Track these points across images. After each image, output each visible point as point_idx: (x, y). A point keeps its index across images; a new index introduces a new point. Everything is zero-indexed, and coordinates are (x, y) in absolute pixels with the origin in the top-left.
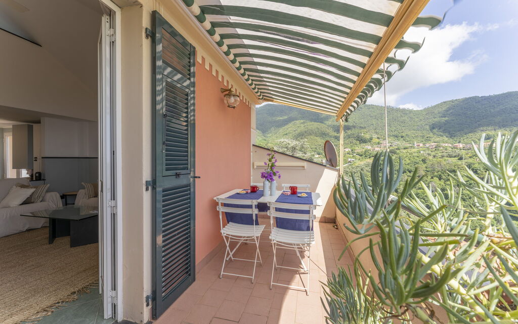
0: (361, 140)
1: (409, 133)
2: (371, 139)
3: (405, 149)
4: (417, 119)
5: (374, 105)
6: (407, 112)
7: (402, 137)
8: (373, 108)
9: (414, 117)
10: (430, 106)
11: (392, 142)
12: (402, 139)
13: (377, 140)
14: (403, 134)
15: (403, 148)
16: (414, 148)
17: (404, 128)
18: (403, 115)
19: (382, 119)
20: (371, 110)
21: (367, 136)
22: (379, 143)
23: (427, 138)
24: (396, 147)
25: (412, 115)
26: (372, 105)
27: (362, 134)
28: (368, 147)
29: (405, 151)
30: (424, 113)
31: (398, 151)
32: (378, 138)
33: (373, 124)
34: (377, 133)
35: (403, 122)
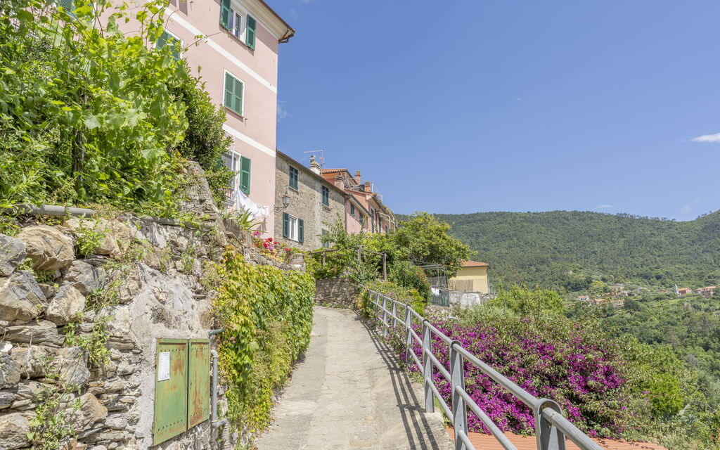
0: (569, 284)
1: (672, 269)
2: (589, 281)
3: (657, 299)
4: (687, 240)
5: (592, 213)
6: (664, 227)
7: (658, 277)
8: (592, 219)
9: (679, 236)
10: (708, 214)
11: (632, 286)
12: (659, 282)
13: (602, 284)
14: (660, 272)
15: (653, 298)
16: (675, 298)
17: (661, 258)
18: (655, 232)
19: (614, 242)
20: (587, 222)
21: (582, 277)
22: (605, 290)
23: (709, 277)
24: (640, 298)
25: (673, 232)
26: (588, 212)
27: (571, 273)
28: (583, 297)
29: (655, 304)
30: (699, 228)
31: (641, 305)
32: (604, 280)
33: (594, 253)
34: (604, 270)
35: (658, 246)
